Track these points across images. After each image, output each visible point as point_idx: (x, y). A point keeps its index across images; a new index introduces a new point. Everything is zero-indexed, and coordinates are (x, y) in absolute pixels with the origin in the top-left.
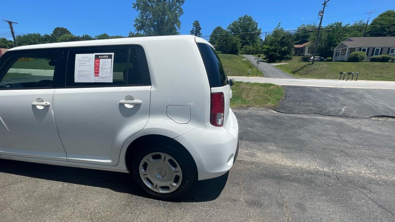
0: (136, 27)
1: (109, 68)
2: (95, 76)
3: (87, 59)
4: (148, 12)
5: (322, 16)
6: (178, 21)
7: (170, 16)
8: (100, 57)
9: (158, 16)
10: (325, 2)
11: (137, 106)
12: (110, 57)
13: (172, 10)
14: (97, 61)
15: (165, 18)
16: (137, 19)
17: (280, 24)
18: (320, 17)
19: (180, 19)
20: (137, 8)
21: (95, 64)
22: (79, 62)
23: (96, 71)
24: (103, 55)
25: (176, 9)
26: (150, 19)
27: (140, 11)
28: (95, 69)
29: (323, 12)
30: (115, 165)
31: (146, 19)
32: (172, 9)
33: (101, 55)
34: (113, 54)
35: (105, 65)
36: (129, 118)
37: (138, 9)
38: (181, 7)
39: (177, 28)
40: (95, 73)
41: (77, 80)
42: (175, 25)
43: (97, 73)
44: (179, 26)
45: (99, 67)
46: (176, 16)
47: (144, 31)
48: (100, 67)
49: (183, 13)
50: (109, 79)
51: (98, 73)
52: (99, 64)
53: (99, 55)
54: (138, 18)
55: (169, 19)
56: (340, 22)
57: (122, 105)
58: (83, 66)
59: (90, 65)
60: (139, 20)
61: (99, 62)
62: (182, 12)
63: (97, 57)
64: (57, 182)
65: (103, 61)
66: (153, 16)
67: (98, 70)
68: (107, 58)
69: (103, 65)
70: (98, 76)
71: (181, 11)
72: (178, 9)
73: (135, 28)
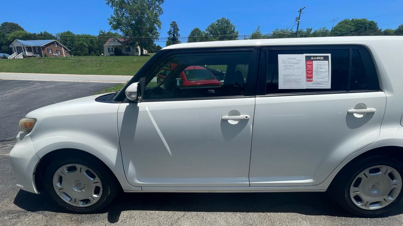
0: (111, 25)
1: (326, 71)
2: (307, 81)
3: (295, 61)
4: (124, 10)
5: (299, 22)
6: (158, 21)
7: (150, 14)
8: (312, 58)
9: (137, 14)
10: (301, 10)
11: (369, 116)
12: (326, 58)
13: (151, 9)
14: (309, 63)
15: (144, 17)
16: (112, 16)
17: (259, 27)
18: (297, 22)
19: (160, 18)
20: (110, 4)
21: (307, 67)
22: (284, 65)
23: (309, 75)
24: (316, 57)
25: (155, 8)
26: (127, 18)
27: (114, 8)
28: (307, 73)
29: (299, 18)
30: (316, 184)
31: (122, 17)
32: (151, 7)
33: (314, 57)
34: (329, 55)
35: (321, 68)
36: (356, 129)
37: (112, 5)
38: (161, 6)
39: (157, 28)
40: (308, 77)
41: (281, 87)
42: (156, 25)
43: (309, 76)
44: (159, 26)
45: (312, 70)
46: (156, 16)
47: (121, 30)
48: (314, 71)
49: (163, 13)
50: (327, 85)
51: (312, 77)
52: (312, 67)
53: (311, 56)
54: (114, 16)
55: (148, 18)
56: (310, 28)
57: (350, 115)
58: (290, 69)
59: (300, 68)
60: (114, 17)
61: (312, 65)
62: (162, 11)
63: (308, 59)
64: (223, 213)
65: (318, 64)
66: (130, 14)
67: (312, 74)
68: (323, 60)
69: (317, 68)
70: (312, 81)
71: (160, 11)
72: (157, 8)
73: (110, 27)
